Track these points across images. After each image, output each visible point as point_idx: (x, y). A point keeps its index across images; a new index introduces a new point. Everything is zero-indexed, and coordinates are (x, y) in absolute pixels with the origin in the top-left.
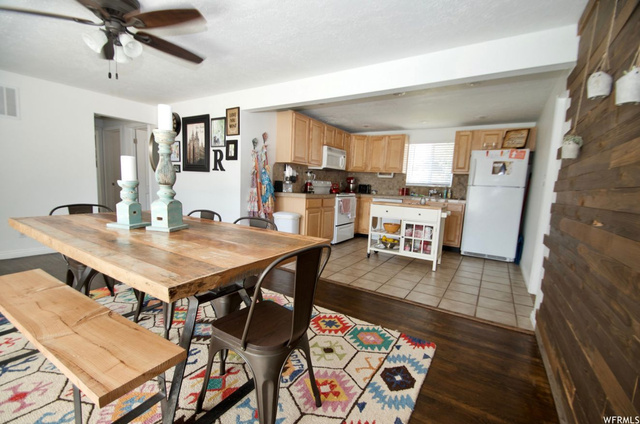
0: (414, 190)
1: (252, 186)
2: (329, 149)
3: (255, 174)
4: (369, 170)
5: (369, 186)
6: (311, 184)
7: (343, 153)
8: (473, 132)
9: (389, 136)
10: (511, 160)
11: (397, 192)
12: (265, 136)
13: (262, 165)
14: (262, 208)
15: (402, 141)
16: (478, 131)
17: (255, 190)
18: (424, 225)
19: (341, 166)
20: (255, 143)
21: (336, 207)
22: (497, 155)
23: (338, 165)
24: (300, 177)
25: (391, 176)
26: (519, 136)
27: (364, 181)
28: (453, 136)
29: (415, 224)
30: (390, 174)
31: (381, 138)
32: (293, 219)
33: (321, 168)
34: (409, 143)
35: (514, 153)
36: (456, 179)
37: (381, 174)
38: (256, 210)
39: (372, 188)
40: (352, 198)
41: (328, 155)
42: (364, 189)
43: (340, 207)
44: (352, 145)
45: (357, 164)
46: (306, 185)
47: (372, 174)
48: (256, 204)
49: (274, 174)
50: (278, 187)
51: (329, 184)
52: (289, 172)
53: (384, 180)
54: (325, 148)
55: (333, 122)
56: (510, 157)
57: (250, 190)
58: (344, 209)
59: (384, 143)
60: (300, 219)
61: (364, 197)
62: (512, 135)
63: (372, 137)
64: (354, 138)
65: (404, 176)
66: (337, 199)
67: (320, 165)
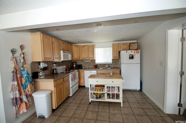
0: (99, 65)
1: (13, 80)
2: (64, 52)
3: (15, 72)
4: (81, 59)
5: (81, 65)
6: (56, 69)
7: (70, 53)
8: (118, 44)
9: (88, 45)
10: (135, 54)
11: (93, 67)
12: (22, 47)
13: (21, 65)
14: (23, 93)
15: (93, 47)
16: (120, 43)
17: (16, 83)
18: (115, 86)
19: (70, 59)
20: (13, 52)
21: (70, 79)
22: (130, 52)
23: (68, 58)
24: (50, 67)
25: (90, 61)
26: (135, 45)
27: (79, 63)
28: (111, 45)
29: (111, 86)
30: (89, 60)
31: (85, 46)
32: (47, 96)
33: (61, 61)
34: (95, 48)
35: (136, 51)
36: (113, 60)
37: (86, 60)
38: (18, 96)
39: (83, 66)
40: (76, 72)
41: (63, 55)
42: (79, 67)
43: (72, 79)
44: (73, 49)
45: (76, 57)
46: (53, 70)
47: (83, 60)
48: (17, 92)
49: (32, 68)
50: (35, 76)
51: (65, 67)
52: (42, 65)
53: (87, 62)
54: (62, 51)
55: (64, 39)
56: (134, 53)
57: (12, 83)
58: (74, 79)
59: (86, 48)
60: (51, 94)
61: (81, 70)
62: (132, 45)
63: (81, 46)
64: (73, 46)
65: (94, 61)
66: (70, 75)
67: (60, 60)
